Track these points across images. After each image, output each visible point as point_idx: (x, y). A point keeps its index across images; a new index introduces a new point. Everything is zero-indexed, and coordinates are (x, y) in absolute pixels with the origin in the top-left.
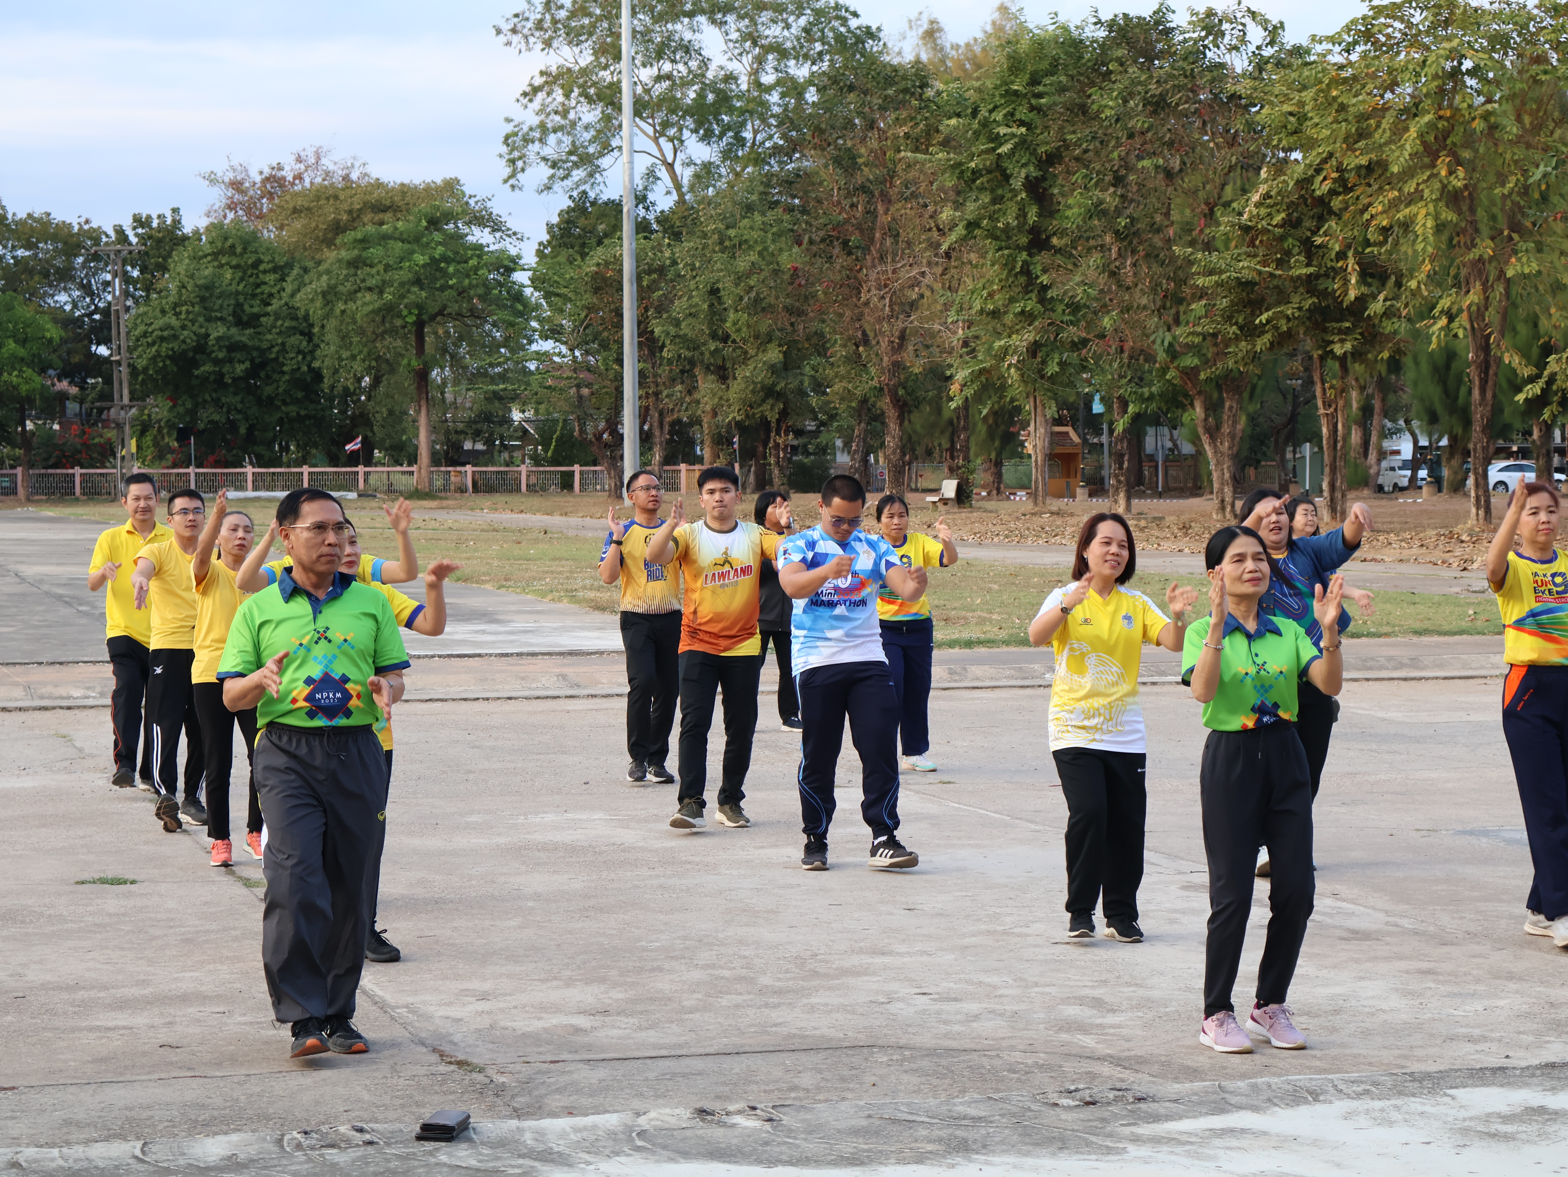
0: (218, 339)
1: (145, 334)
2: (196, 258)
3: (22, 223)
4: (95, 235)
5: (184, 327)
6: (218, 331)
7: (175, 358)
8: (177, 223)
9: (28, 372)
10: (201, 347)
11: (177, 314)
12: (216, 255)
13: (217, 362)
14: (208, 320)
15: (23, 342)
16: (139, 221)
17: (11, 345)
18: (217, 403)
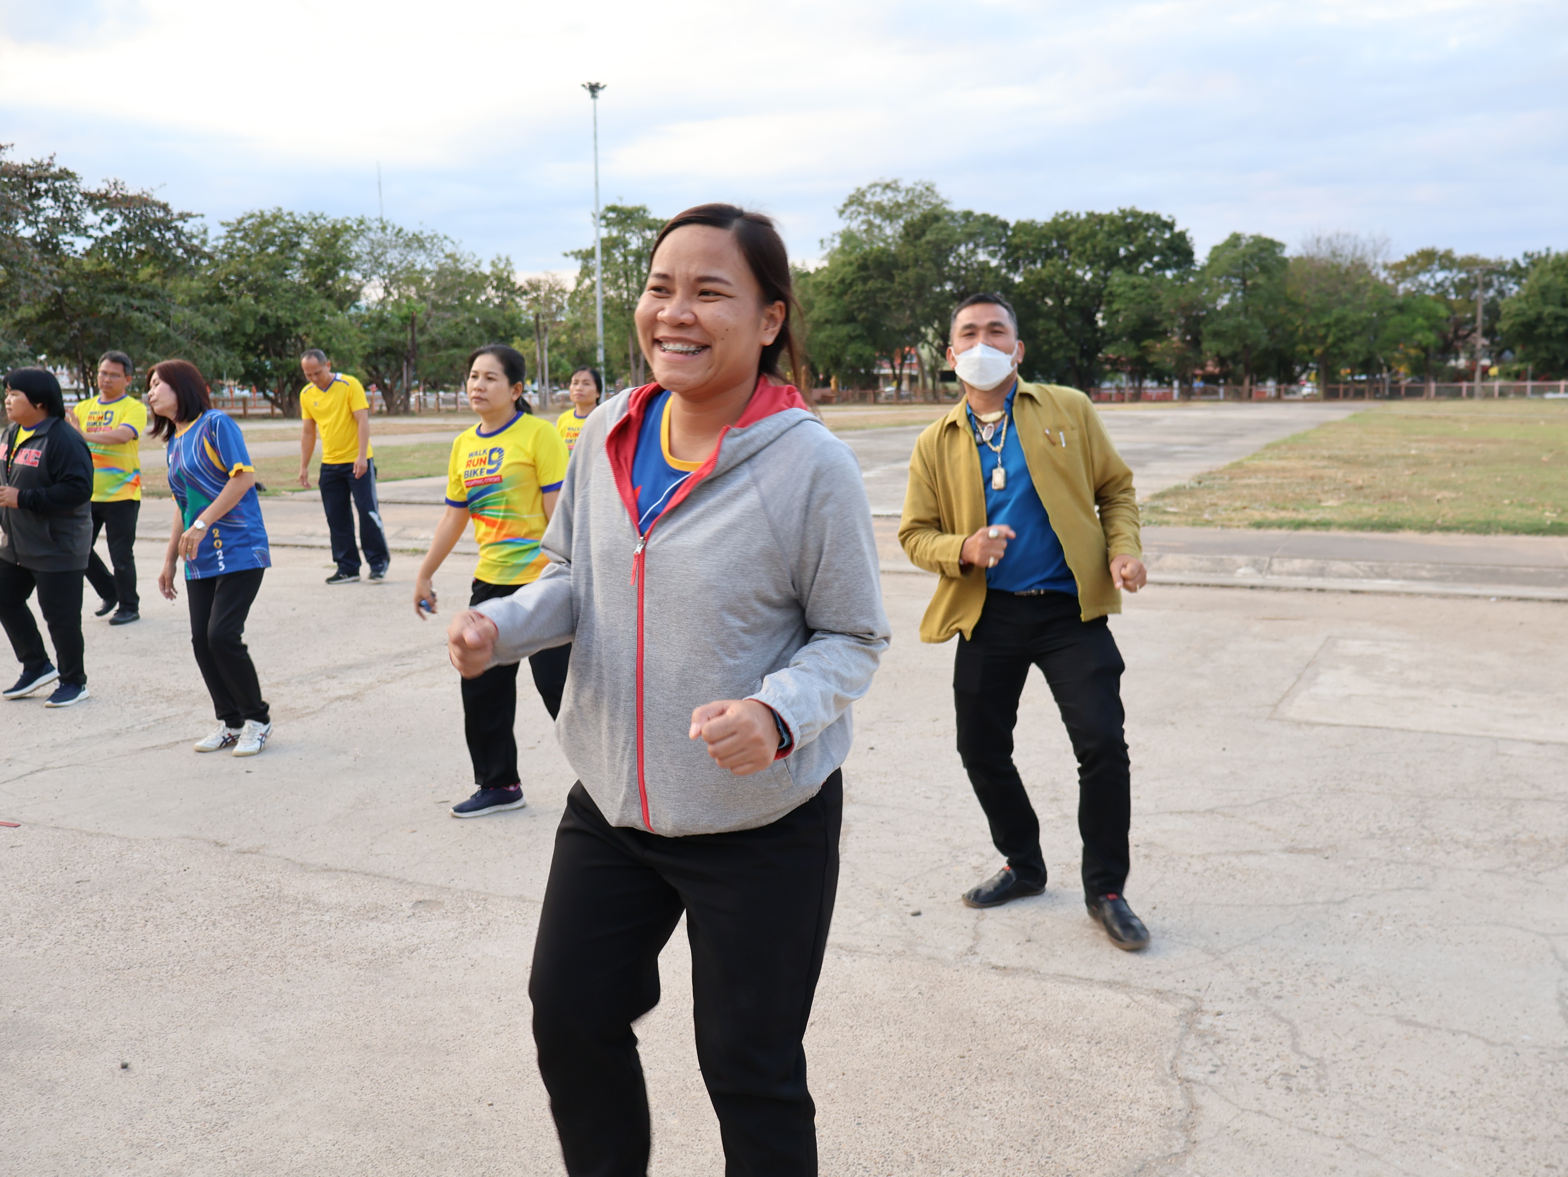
0: (1549, 314)
1: (1508, 313)
2: (1542, 272)
3: (1462, 259)
4: (1502, 264)
5: (1530, 308)
6: (1549, 309)
7: (1523, 324)
8: (1548, 255)
9: (1428, 334)
10: (1539, 319)
11: (1527, 302)
12: (1554, 270)
13: (1549, 326)
14: (1546, 303)
15: (1427, 318)
16: (1526, 255)
17: (1420, 321)
18: (1547, 349)
